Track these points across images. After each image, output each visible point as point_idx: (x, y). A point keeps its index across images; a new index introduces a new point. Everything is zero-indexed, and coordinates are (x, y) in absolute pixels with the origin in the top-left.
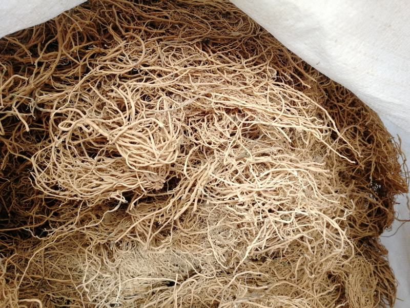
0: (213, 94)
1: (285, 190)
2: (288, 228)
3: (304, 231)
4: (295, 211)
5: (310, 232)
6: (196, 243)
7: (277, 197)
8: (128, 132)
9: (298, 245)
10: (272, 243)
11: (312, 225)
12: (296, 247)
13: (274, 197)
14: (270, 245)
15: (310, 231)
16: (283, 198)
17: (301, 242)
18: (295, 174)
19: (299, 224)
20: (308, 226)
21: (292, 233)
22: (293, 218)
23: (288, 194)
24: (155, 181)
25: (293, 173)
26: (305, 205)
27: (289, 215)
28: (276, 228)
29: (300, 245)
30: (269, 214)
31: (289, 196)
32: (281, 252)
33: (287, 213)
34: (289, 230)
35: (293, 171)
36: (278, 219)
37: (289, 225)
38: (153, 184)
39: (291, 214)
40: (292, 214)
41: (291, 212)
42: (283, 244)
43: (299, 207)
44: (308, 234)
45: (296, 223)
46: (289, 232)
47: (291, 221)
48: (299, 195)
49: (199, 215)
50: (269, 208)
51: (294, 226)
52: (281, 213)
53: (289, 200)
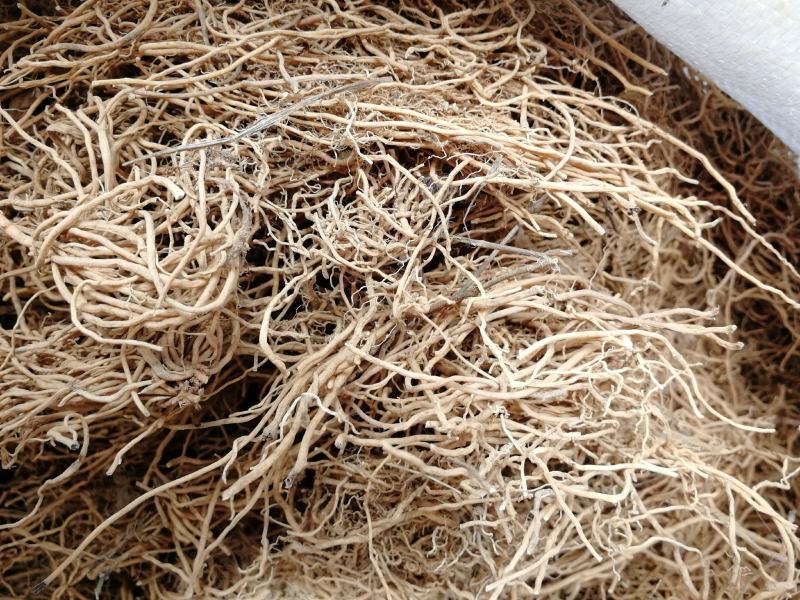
0: (353, 105)
1: (598, 397)
2: (617, 520)
3: (663, 525)
4: (636, 465)
5: (680, 530)
6: (348, 574)
7: (573, 422)
8: (84, 224)
9: (651, 567)
10: (575, 563)
11: (692, 507)
12: (644, 572)
13: (563, 420)
14: (569, 570)
15: (682, 525)
16: (594, 424)
17: (657, 558)
18: (627, 344)
19: (649, 506)
20: (673, 512)
21: (630, 535)
22: (628, 487)
23: (607, 410)
24: (175, 377)
25: (618, 341)
26: (664, 446)
27: (618, 479)
28: (576, 522)
29: (655, 566)
30: (550, 475)
31: (609, 417)
32: (603, 590)
33: (608, 469)
34: (620, 524)
35: (618, 337)
36: (582, 491)
37: (618, 511)
38: (171, 390)
39: (620, 473)
40: (627, 474)
41: (618, 467)
42: (606, 566)
43: (646, 451)
44: (675, 535)
45: (638, 502)
46: (621, 530)
47: (622, 496)
48: (642, 412)
49: (343, 489)
50: (549, 456)
51: (635, 511)
52: (591, 470)
53: (611, 430)
